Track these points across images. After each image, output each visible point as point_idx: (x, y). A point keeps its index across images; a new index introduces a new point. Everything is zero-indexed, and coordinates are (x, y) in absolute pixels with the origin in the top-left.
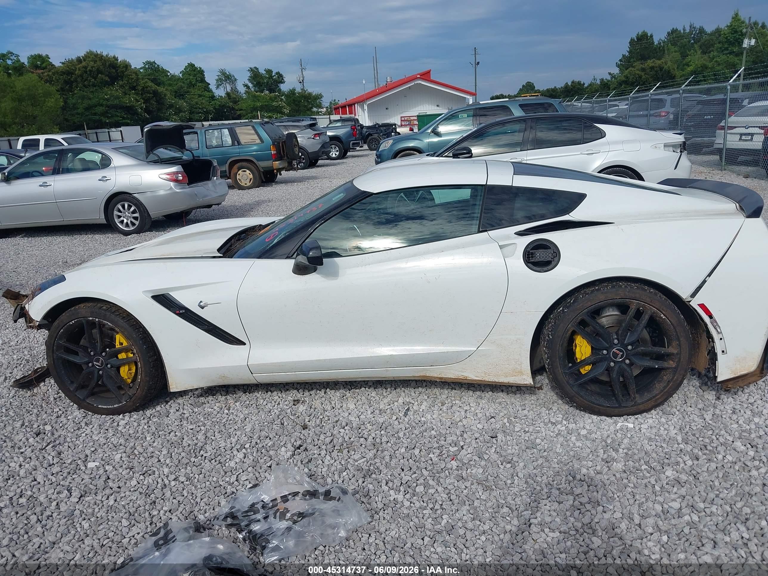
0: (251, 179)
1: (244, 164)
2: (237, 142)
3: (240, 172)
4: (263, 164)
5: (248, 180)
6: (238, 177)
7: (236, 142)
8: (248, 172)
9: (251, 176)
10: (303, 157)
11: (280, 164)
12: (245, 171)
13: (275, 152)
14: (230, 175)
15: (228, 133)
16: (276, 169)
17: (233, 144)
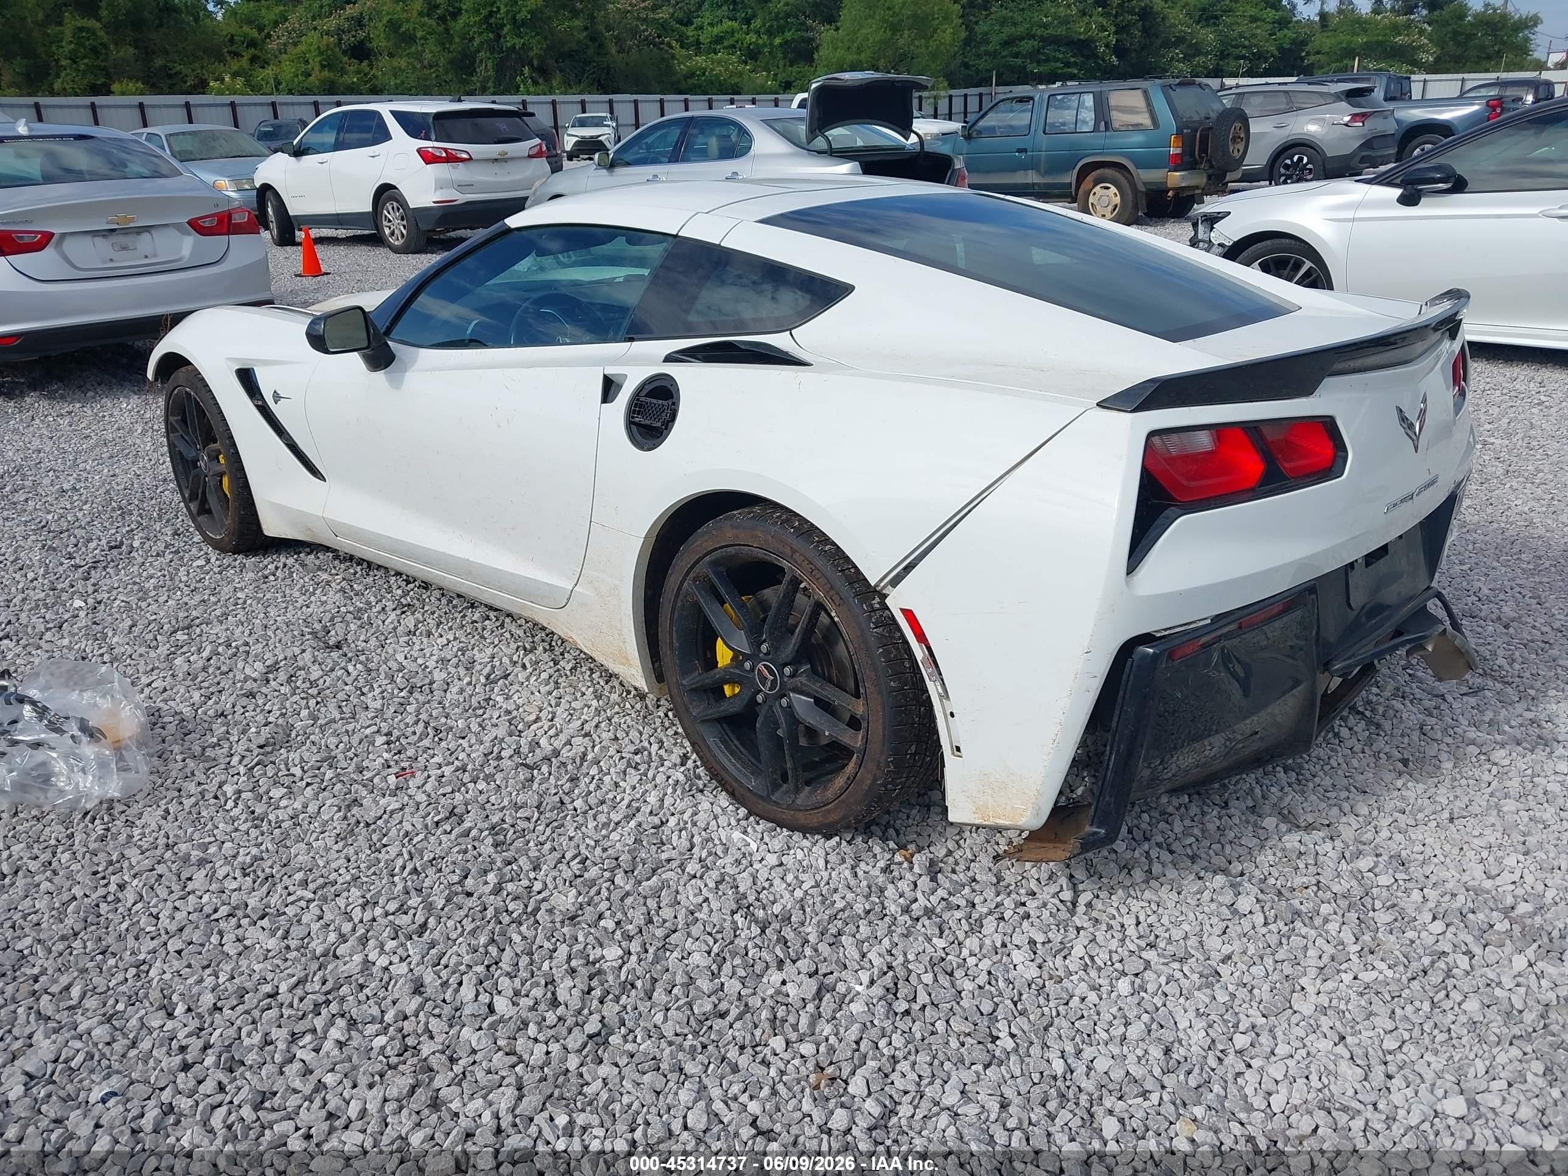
0: (1116, 206)
1: (1108, 172)
2: (1106, 123)
3: (1097, 189)
4: (1147, 176)
5: (1110, 208)
6: (1091, 199)
7: (1103, 123)
8: (1113, 189)
9: (1118, 200)
10: (1310, 166)
11: (1183, 177)
12: (1108, 188)
13: (1179, 151)
14: (1076, 195)
15: (1092, 103)
16: (1173, 189)
17: (1096, 129)
